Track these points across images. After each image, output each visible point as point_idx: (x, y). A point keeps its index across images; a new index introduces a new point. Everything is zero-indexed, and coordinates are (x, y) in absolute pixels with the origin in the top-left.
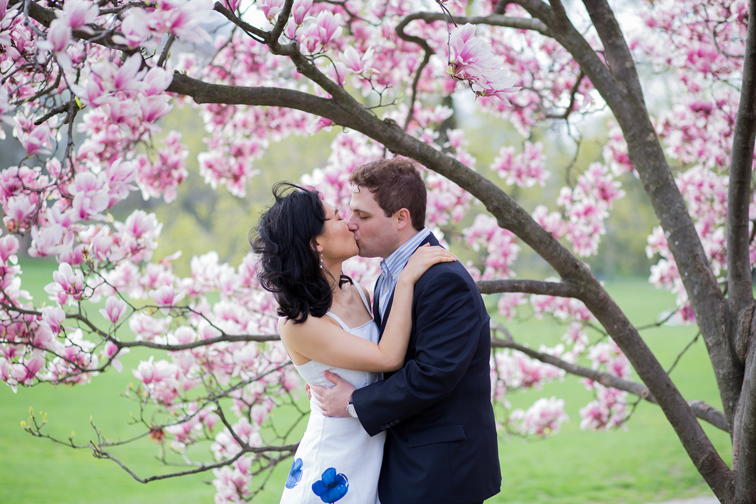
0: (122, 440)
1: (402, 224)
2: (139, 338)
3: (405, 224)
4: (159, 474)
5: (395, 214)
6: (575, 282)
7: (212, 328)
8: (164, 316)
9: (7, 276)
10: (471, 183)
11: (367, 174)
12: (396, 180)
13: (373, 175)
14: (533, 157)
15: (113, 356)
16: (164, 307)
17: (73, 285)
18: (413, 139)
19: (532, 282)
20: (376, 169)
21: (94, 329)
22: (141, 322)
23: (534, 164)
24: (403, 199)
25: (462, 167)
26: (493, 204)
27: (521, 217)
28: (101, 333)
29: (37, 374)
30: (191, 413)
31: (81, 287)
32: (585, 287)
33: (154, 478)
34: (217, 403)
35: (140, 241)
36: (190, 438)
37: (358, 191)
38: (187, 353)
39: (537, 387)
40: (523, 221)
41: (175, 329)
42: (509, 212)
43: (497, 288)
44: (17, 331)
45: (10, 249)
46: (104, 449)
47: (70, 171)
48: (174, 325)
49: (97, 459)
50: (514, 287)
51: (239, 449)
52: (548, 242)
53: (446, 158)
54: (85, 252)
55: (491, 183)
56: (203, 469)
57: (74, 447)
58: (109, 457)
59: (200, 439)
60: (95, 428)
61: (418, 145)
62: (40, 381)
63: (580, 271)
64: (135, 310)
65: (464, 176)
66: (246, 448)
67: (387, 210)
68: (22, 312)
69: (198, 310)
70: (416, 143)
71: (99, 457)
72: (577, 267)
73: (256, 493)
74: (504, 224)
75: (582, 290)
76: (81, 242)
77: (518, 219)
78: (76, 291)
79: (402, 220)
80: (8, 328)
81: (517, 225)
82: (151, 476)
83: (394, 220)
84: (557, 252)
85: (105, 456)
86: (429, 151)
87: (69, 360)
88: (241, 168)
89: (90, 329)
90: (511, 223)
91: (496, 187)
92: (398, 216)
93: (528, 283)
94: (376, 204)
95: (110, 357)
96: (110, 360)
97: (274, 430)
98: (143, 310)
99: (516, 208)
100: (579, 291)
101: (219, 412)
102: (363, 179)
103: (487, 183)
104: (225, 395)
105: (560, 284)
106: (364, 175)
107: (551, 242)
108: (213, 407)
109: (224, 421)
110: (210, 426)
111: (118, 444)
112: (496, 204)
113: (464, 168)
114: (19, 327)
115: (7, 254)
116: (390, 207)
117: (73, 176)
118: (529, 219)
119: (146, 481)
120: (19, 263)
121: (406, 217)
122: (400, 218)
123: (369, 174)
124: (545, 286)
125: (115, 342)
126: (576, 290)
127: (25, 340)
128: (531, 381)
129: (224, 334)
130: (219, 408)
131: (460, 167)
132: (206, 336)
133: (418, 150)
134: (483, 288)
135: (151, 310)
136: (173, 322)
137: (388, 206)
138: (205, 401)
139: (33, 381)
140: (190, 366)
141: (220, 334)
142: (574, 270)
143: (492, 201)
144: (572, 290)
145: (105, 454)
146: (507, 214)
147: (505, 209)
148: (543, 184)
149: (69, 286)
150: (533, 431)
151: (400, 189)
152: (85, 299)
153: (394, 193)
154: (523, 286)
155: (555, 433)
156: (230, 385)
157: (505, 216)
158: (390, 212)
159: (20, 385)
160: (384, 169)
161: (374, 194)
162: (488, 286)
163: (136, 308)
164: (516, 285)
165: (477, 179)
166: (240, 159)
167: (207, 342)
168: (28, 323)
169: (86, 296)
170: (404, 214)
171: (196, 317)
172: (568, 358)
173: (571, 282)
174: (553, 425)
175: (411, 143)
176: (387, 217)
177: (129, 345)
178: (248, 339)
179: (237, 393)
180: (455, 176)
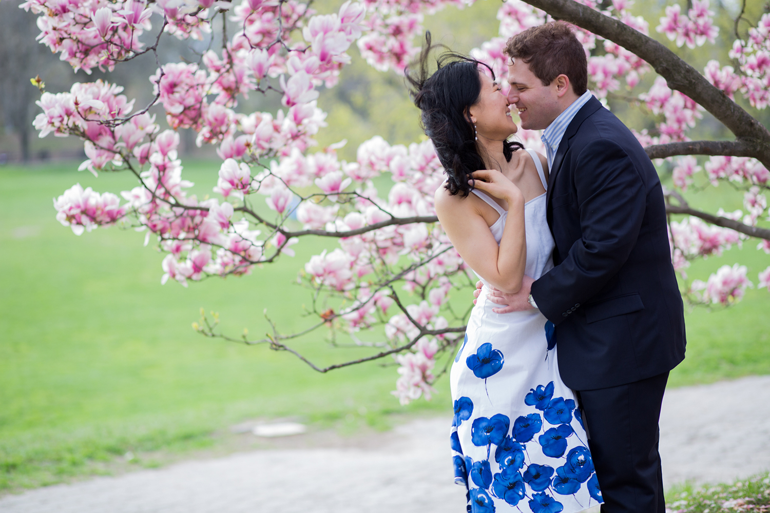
0: (297, 333)
1: (563, 91)
2: (307, 227)
3: (565, 90)
4: (337, 363)
5: (553, 82)
6: (750, 140)
7: (381, 212)
8: (331, 204)
9: (167, 171)
10: (638, 45)
11: (519, 45)
12: (550, 47)
13: (525, 46)
14: (700, 15)
15: (281, 246)
16: (331, 194)
17: (240, 180)
18: (575, 4)
19: (706, 143)
20: (527, 39)
21: (261, 221)
22: (308, 211)
23: (701, 21)
24: (560, 66)
25: (628, 30)
26: (662, 65)
27: (691, 77)
28: (268, 224)
29: (205, 268)
30: (364, 299)
31: (247, 181)
32: (762, 145)
33: (333, 367)
34: (391, 287)
35: (300, 128)
36: (365, 323)
37: (512, 64)
38: (356, 240)
39: (717, 254)
40: (694, 81)
41: (344, 216)
42: (679, 73)
43: (671, 151)
44: (182, 227)
45: (169, 145)
46: (281, 343)
47: (228, 63)
48: (341, 213)
49: (274, 352)
50: (689, 149)
51: (417, 332)
52: (720, 101)
53: (611, 21)
54: (248, 145)
55: (659, 43)
56: (382, 355)
57: (248, 343)
58: (286, 350)
59: (375, 324)
60: (269, 320)
61: (581, 10)
62: (208, 276)
63: (755, 129)
64: (302, 199)
65: (630, 38)
66: (424, 331)
67: (544, 79)
68: (186, 208)
69: (366, 195)
70: (579, 7)
71: (276, 350)
72: (752, 125)
73: (439, 376)
74: (674, 85)
75: (758, 149)
76: (243, 133)
77: (689, 79)
78: (244, 186)
79: (562, 87)
80: (173, 224)
81: (688, 85)
82: (330, 365)
83: (553, 88)
84: (731, 110)
85: (281, 348)
86: (592, 15)
87: (235, 251)
88: (402, 46)
89: (256, 221)
90: (682, 84)
91: (664, 47)
92: (557, 84)
93: (703, 144)
94: (532, 75)
95: (279, 247)
96: (279, 251)
97: (452, 312)
98: (311, 199)
99: (685, 68)
100: (755, 149)
101: (394, 296)
102: (516, 51)
103: (654, 44)
104: (399, 278)
105: (736, 143)
106: (517, 46)
107: (724, 101)
108: (386, 291)
109: (400, 306)
110: (384, 309)
111: (293, 337)
112: (665, 65)
113: (630, 30)
114: (183, 223)
115: (166, 150)
116: (547, 75)
117: (231, 67)
118: (700, 78)
119: (325, 371)
120: (178, 158)
121: (565, 83)
122: (560, 84)
123: (521, 44)
124: (720, 146)
125: (283, 232)
126: (752, 148)
127: (191, 236)
128: (709, 248)
129: (393, 218)
130: (394, 293)
131: (625, 29)
132: (374, 221)
133: (581, 14)
134: (657, 153)
135: (318, 199)
136: (341, 209)
137: (545, 75)
138: (377, 287)
139: (201, 275)
140: (360, 252)
141: (389, 218)
142: (749, 129)
143: (661, 63)
144: (748, 149)
145: (282, 346)
146: (677, 74)
147: (674, 70)
148: (713, 41)
149: (236, 181)
150: (716, 300)
151: (555, 55)
152: (252, 193)
153: (549, 61)
154: (698, 147)
155: (738, 300)
156: (402, 268)
157: (675, 77)
158: (548, 80)
159: (189, 281)
160: (536, 36)
161: (529, 64)
162: (662, 150)
163: (304, 197)
164: (691, 147)
165: (644, 40)
166: (399, 37)
167: (377, 226)
168: (193, 217)
169: (253, 190)
170: (563, 80)
171: (364, 202)
172: (747, 221)
173: (746, 140)
174: (736, 293)
175: (574, 7)
176: (545, 86)
177: (298, 235)
178: (418, 220)
179: (410, 276)
180: (621, 38)
